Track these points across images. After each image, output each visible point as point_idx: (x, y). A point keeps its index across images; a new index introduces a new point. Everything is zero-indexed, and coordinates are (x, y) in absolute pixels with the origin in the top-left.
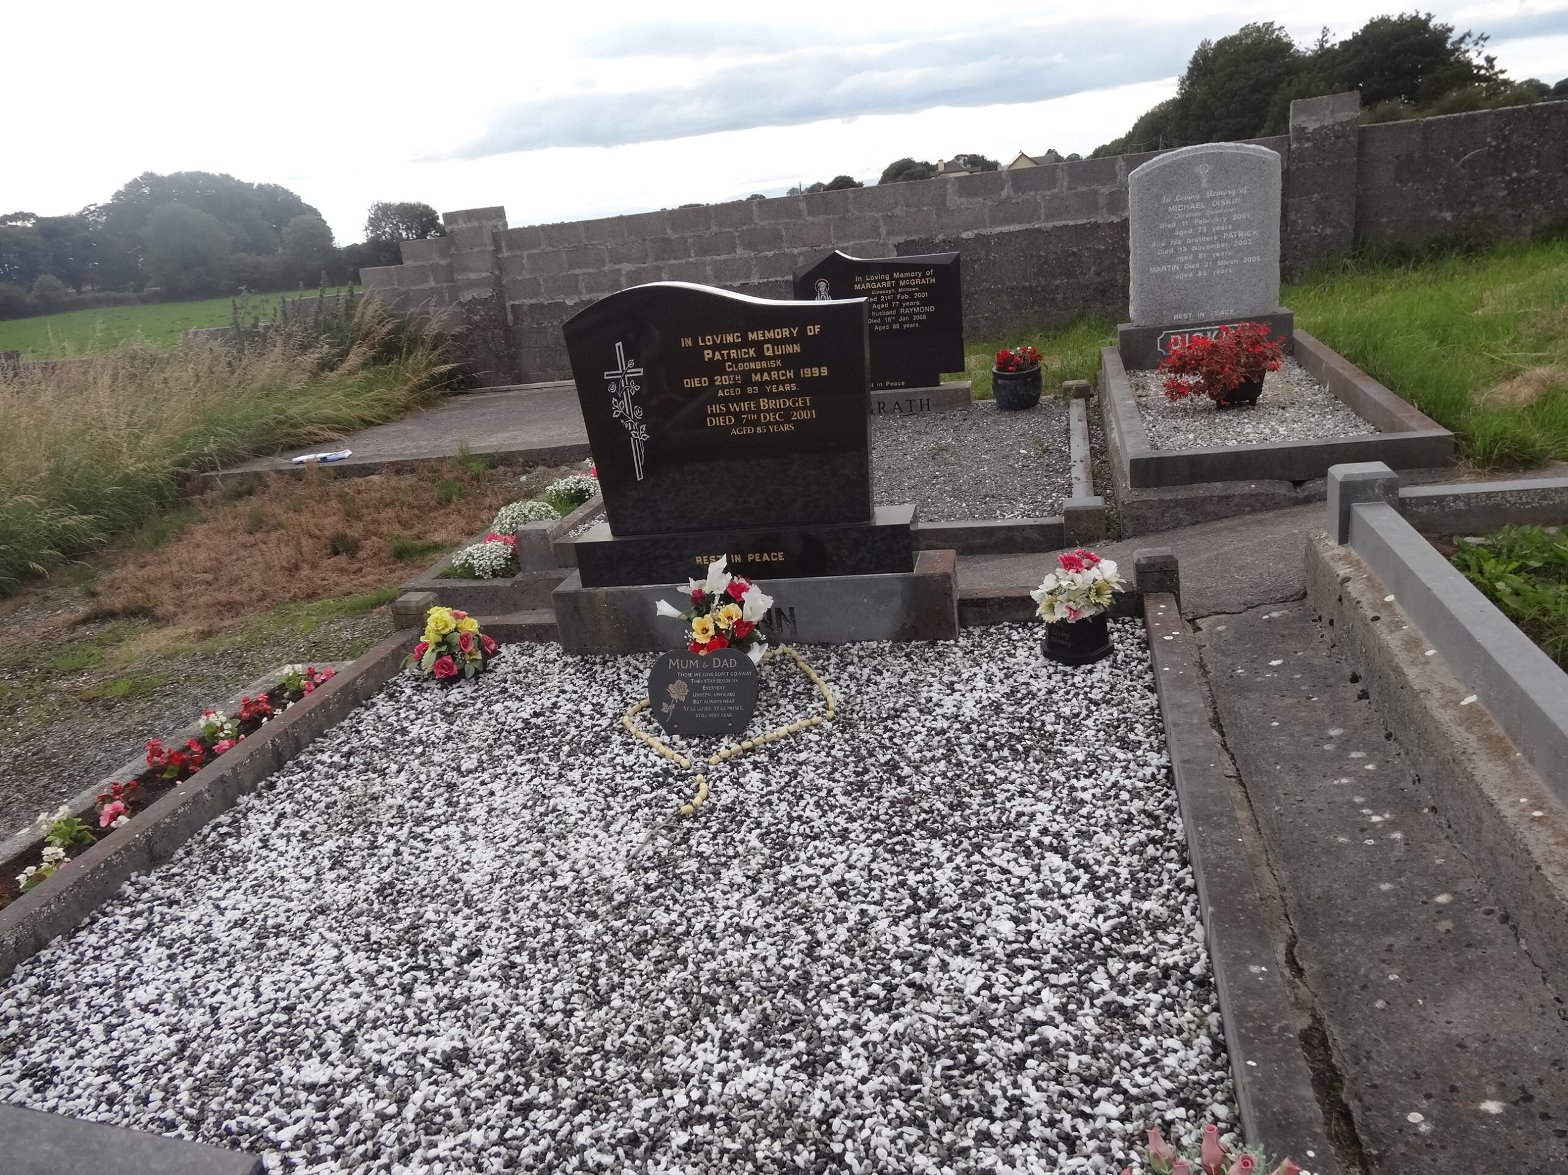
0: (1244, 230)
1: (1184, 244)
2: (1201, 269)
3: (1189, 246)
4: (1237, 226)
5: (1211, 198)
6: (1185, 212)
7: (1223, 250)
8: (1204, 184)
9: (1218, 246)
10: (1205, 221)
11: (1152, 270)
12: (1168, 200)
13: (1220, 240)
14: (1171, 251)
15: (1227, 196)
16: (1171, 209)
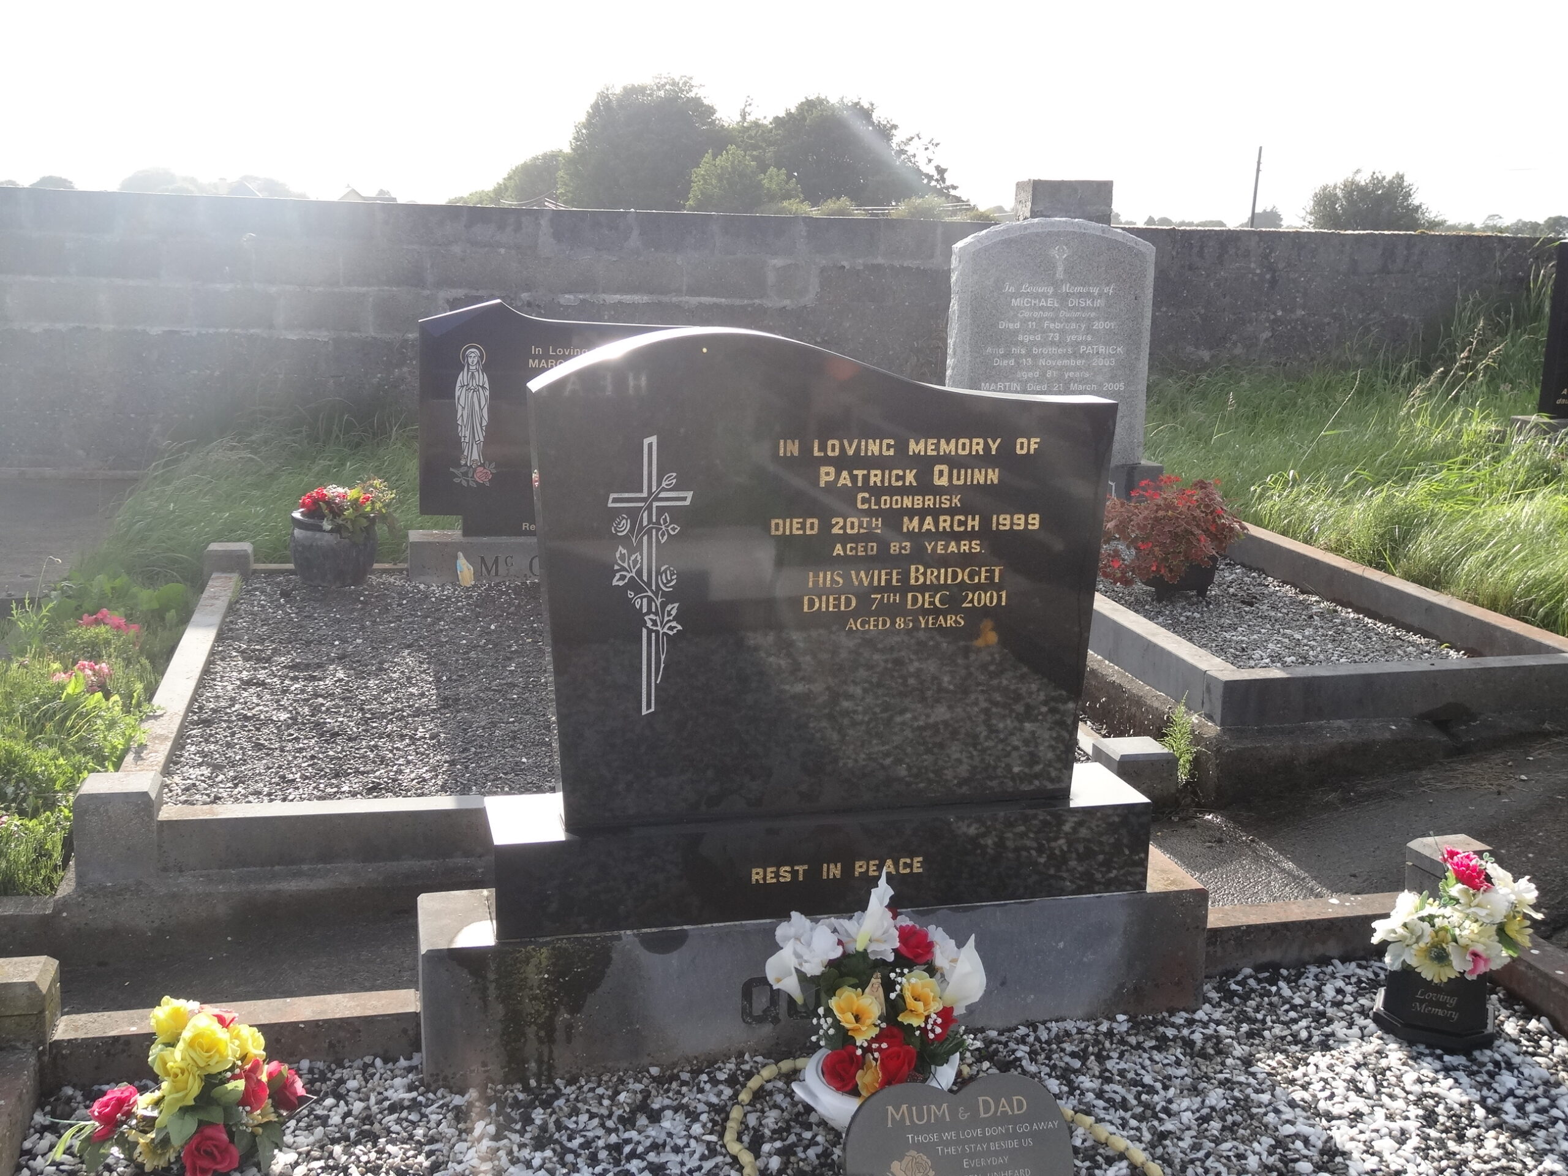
0: (1106, 344)
3: (1035, 357)
4: (1098, 338)
5: (1068, 295)
8: (1060, 274)
9: (1072, 362)
10: (1059, 326)
11: (986, 386)
12: (1012, 289)
13: (1075, 355)
14: (1012, 362)
15: (1089, 295)
16: (1015, 302)
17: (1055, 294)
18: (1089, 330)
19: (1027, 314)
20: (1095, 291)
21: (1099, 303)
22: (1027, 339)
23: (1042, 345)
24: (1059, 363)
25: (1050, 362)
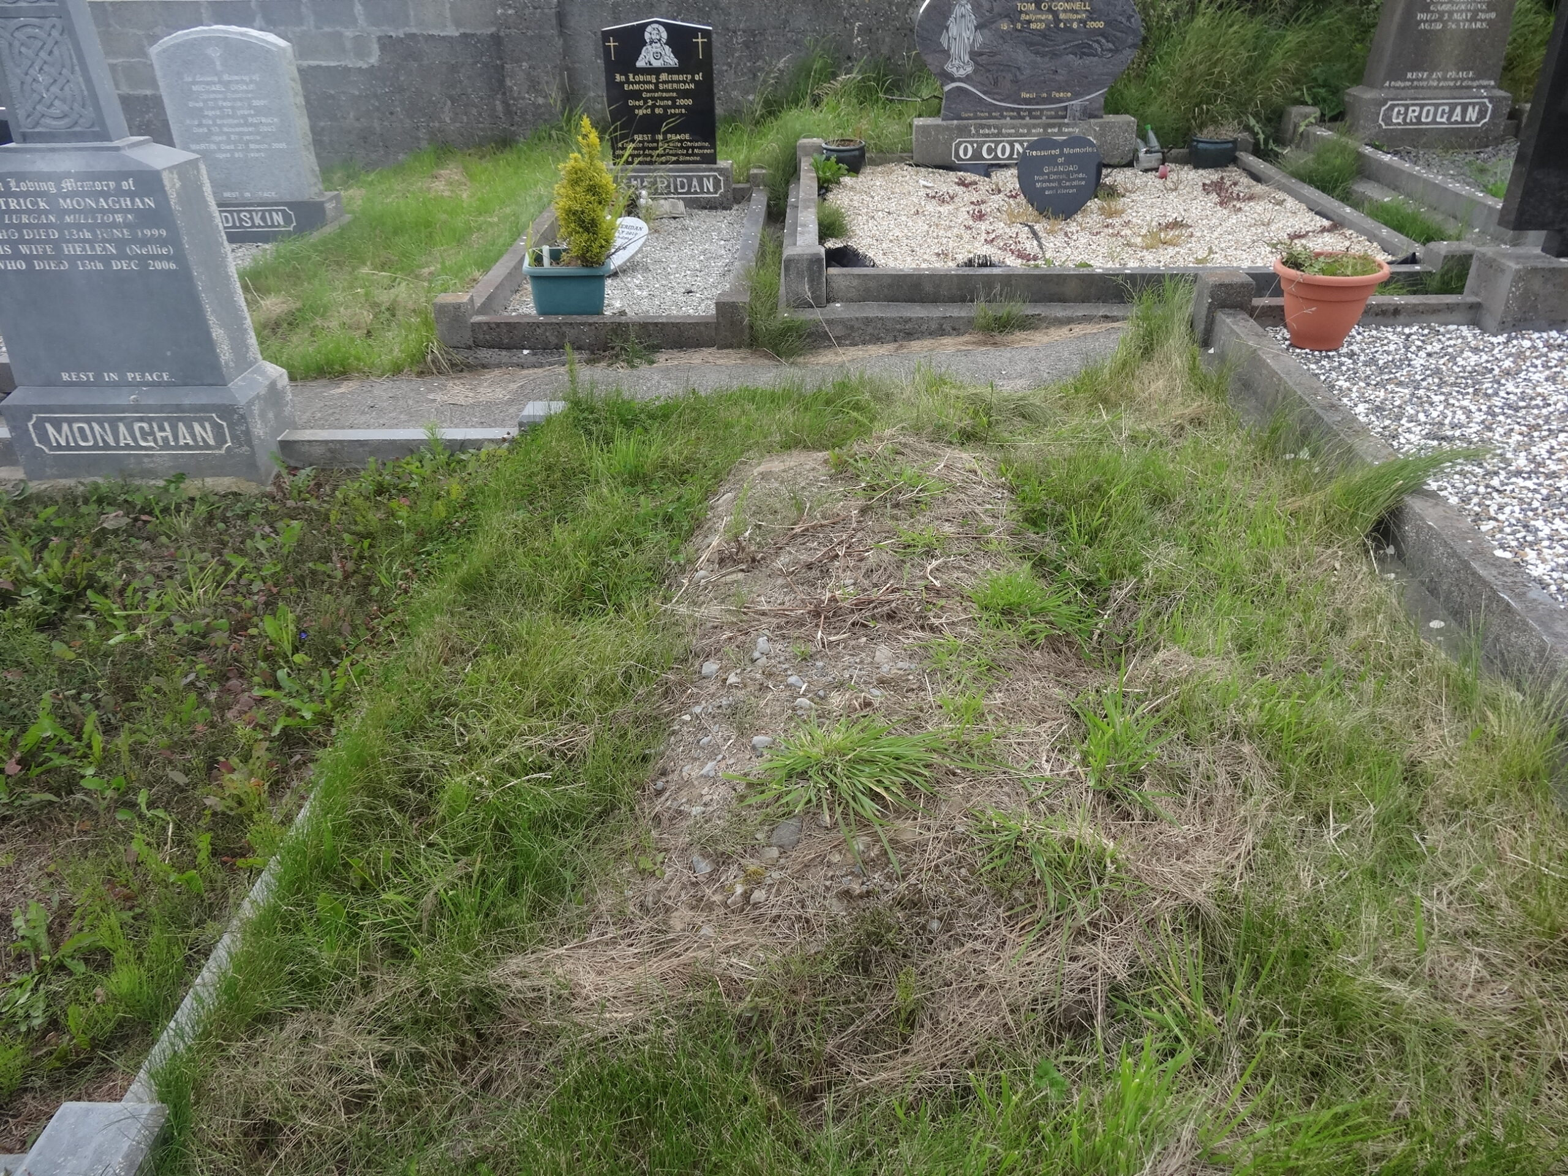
0: (265, 116)
2: (237, 151)
5: (230, 82)
7: (250, 133)
8: (219, 66)
9: (246, 129)
10: (229, 104)
12: (190, 79)
13: (246, 124)
14: (205, 130)
15: (243, 82)
16: (195, 88)
17: (220, 82)
18: (250, 107)
19: (205, 96)
20: (246, 78)
21: (252, 87)
22: (211, 113)
23: (222, 117)
24: (237, 129)
25: (231, 130)
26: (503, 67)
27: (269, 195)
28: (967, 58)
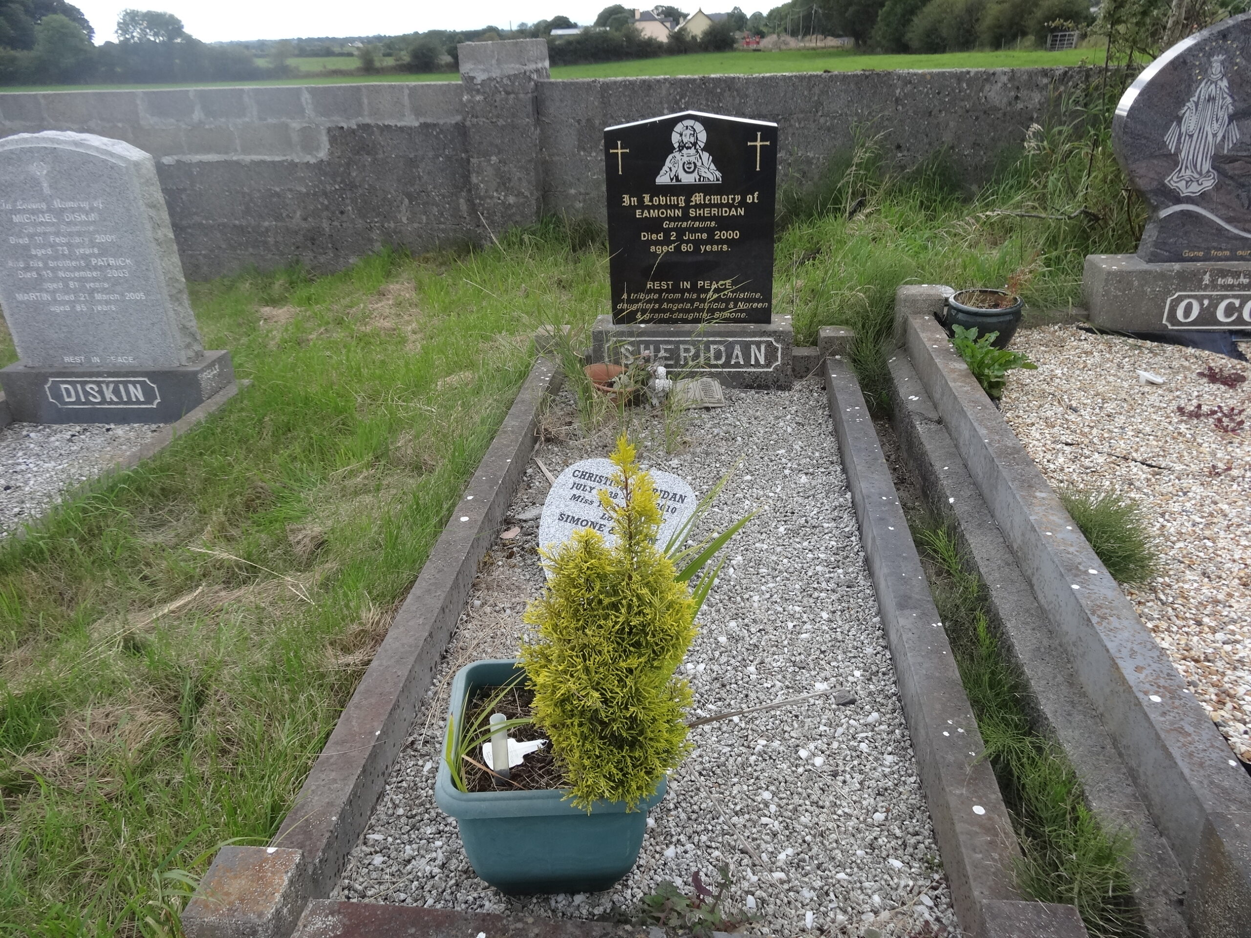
0: (114, 256)
1: (46, 267)
2: (79, 302)
3: (54, 270)
4: (104, 251)
5: (62, 210)
6: (35, 224)
7: (95, 280)
8: (47, 191)
9: (88, 274)
10: (64, 240)
11: (20, 297)
12: (9, 207)
13: (89, 267)
14: (34, 275)
15: (80, 210)
16: (16, 219)
17: (50, 210)
18: (93, 244)
19: (31, 230)
20: (85, 205)
21: (93, 217)
22: (40, 253)
23: (56, 258)
24: (77, 274)
25: (68, 274)
26: (468, 161)
27: (125, 360)
28: (1207, 166)
